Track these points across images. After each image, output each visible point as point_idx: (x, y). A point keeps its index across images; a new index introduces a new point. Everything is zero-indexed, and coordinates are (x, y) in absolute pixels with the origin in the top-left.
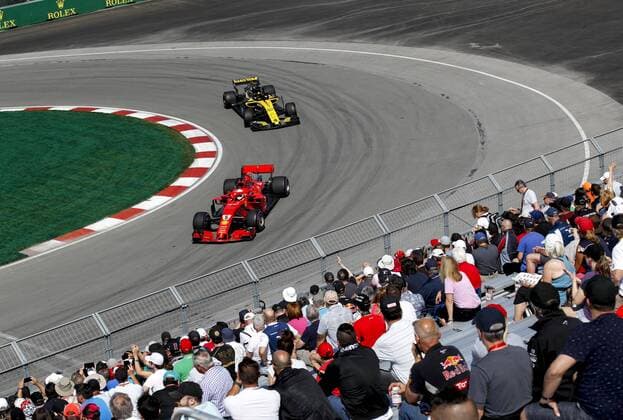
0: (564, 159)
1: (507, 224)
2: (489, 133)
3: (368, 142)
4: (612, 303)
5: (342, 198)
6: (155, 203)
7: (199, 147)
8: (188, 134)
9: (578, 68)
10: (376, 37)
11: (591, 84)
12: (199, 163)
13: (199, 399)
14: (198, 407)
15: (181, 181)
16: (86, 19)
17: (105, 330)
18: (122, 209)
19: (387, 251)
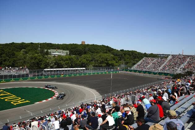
0: (93, 98)
1: (87, 105)
2: (86, 95)
3: (74, 95)
4: (95, 115)
5: (70, 100)
6: (50, 99)
7: (56, 94)
8: (55, 92)
9: (96, 89)
10: (76, 84)
11: (97, 91)
12: (55, 95)
13: (50, 122)
14: (50, 123)
15: (53, 97)
16: (46, 79)
17: (42, 113)
18: (46, 99)
19: (74, 107)
